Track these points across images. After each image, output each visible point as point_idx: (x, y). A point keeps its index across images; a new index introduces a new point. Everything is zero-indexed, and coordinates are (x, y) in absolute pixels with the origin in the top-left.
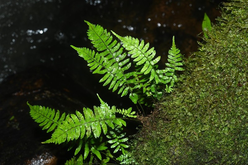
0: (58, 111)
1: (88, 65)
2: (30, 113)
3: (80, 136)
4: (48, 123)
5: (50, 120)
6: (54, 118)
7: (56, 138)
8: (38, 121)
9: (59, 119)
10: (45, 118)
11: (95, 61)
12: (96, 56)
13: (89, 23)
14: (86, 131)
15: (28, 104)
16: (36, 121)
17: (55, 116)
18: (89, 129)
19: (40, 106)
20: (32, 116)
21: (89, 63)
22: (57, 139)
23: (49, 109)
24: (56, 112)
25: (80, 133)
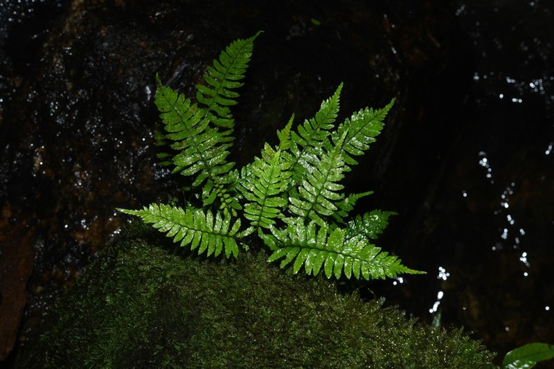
0: (243, 84)
1: (306, 121)
2: (239, 40)
3: (170, 133)
4: (220, 72)
5: (225, 74)
6: (229, 80)
7: (163, 95)
8: (223, 56)
9: (227, 89)
10: (228, 65)
11: (313, 131)
12: (323, 132)
13: (388, 107)
14: (180, 141)
15: (258, 34)
16: (223, 52)
17: (232, 81)
18: (184, 145)
19: (251, 54)
20: (231, 45)
21: (309, 121)
22: (161, 96)
23: (245, 69)
24: (240, 81)
25: (174, 133)
